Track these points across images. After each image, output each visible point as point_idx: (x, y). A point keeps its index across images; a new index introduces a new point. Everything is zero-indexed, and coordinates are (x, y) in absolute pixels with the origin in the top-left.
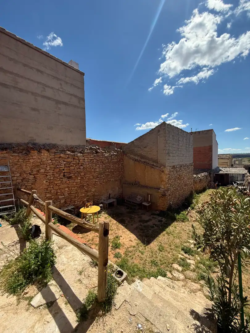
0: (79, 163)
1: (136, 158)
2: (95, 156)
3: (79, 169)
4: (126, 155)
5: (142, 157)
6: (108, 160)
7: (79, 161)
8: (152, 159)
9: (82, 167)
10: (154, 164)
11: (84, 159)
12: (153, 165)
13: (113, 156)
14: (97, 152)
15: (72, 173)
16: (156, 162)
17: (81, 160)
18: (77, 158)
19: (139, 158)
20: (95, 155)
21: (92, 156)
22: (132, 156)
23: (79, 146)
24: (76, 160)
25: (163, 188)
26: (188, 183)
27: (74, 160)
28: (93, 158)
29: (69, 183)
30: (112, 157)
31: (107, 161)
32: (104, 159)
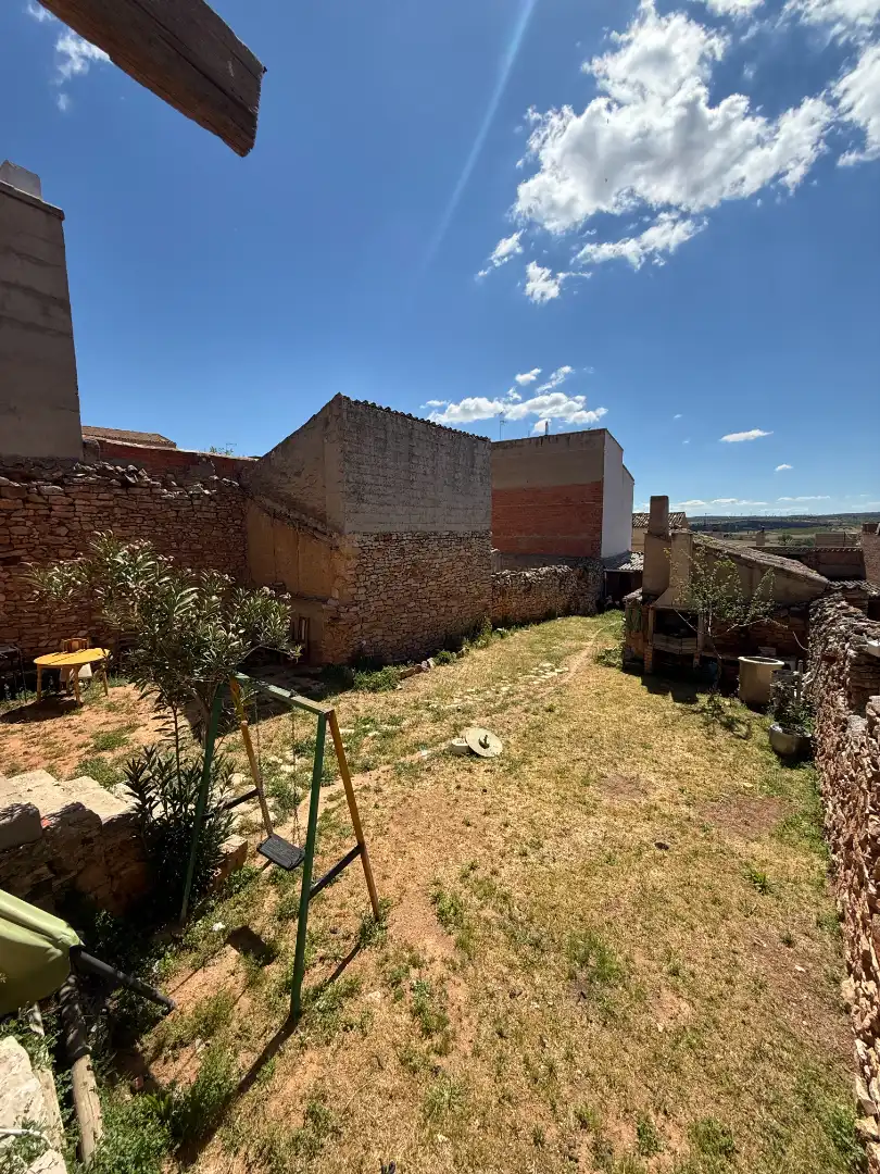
0: (48, 516)
1: (278, 508)
2: (116, 495)
3: (51, 533)
4: (252, 498)
5: (293, 504)
6: (177, 511)
7: (51, 510)
8: (314, 509)
9: (63, 531)
10: (319, 527)
11: (72, 504)
12: (316, 529)
13: (198, 499)
14: (126, 485)
15: (19, 546)
16: (322, 519)
17: (56, 508)
18: (40, 500)
19: (284, 509)
20: (119, 491)
21: (106, 496)
22: (268, 502)
23: (51, 460)
24: (36, 507)
25: (337, 597)
26: (464, 590)
27: (27, 506)
28: (111, 503)
29: (9, 577)
30: (196, 502)
31: (174, 514)
32: (159, 507)
